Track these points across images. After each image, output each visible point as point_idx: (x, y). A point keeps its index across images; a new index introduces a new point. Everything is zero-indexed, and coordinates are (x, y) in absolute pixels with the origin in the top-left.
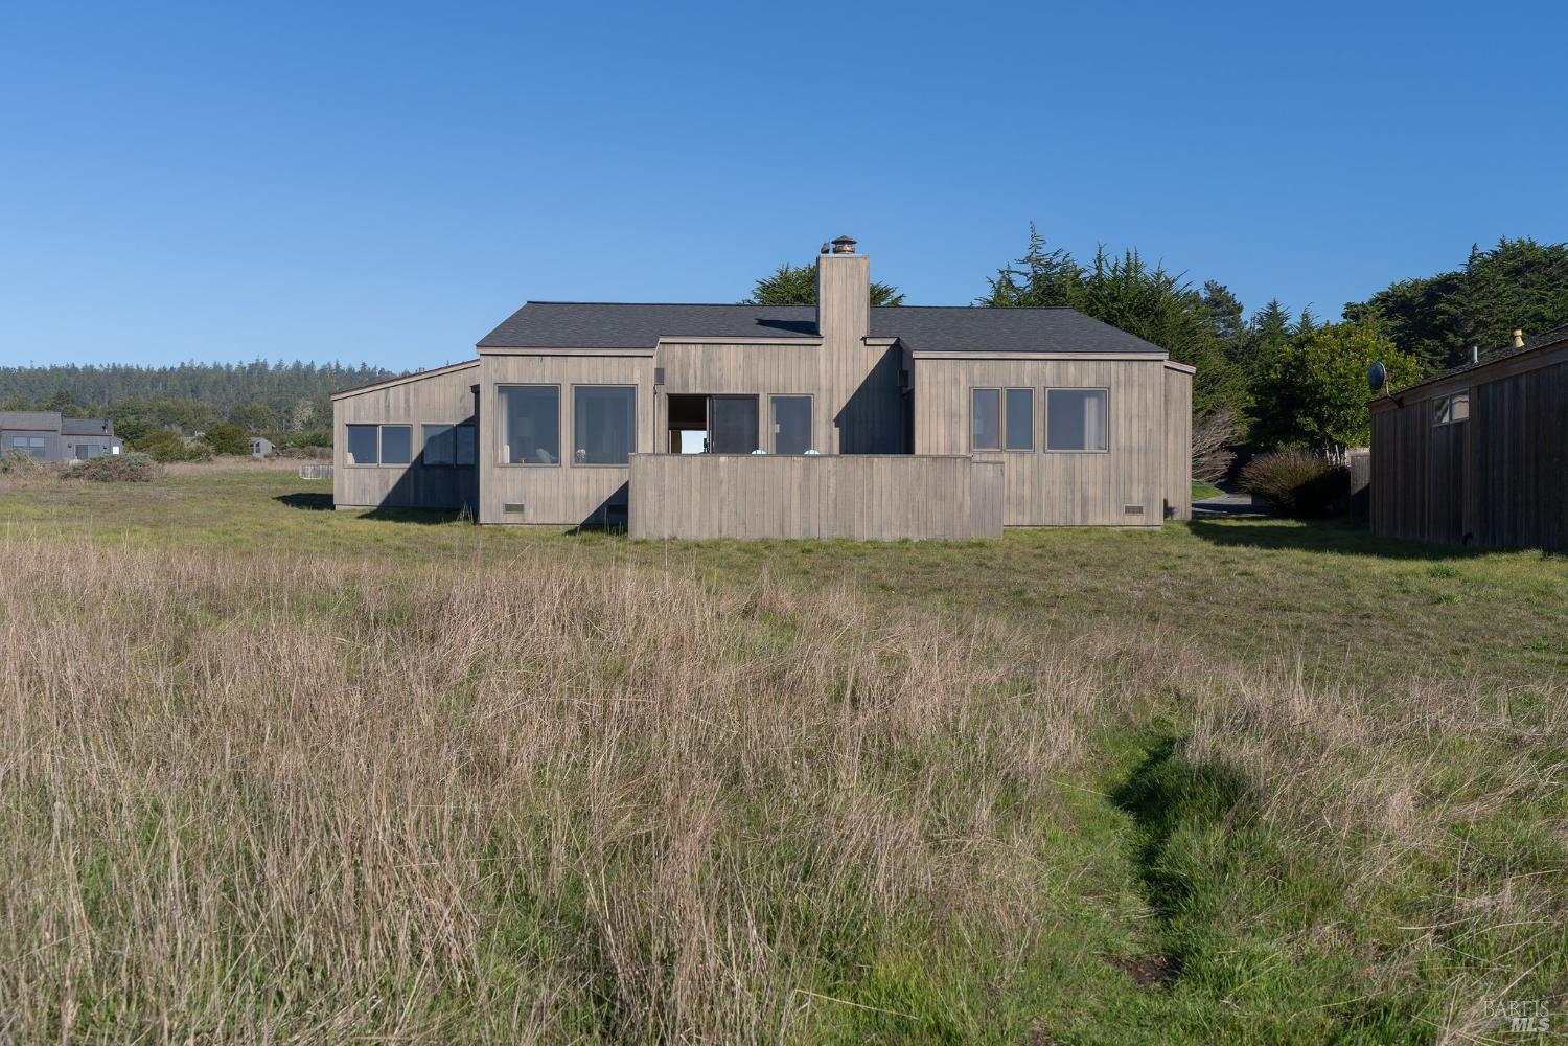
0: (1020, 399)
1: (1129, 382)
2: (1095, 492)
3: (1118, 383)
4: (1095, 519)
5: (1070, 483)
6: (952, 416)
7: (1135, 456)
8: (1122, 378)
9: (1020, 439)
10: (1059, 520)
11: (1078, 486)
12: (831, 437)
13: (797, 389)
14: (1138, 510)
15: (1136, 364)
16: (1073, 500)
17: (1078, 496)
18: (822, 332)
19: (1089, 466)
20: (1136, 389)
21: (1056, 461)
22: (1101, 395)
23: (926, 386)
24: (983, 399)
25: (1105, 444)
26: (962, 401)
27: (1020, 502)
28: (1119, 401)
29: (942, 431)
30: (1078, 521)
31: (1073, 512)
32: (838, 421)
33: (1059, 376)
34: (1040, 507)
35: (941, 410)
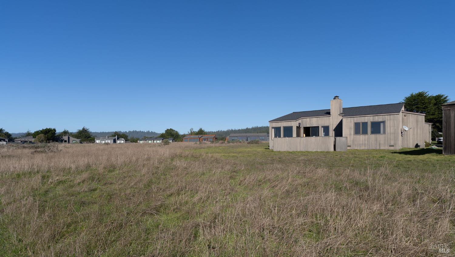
0: (365, 124)
1: (390, 119)
2: (382, 142)
3: (387, 120)
4: (382, 148)
5: (377, 140)
6: (350, 128)
7: (392, 135)
8: (388, 119)
9: (365, 132)
10: (374, 148)
11: (378, 141)
12: (333, 133)
13: (326, 125)
14: (393, 146)
15: (392, 115)
16: (377, 144)
17: (378, 143)
18: (331, 114)
19: (380, 137)
20: (392, 120)
21: (373, 136)
22: (384, 122)
23: (345, 123)
24: (357, 125)
25: (384, 133)
26: (352, 125)
27: (365, 145)
28: (388, 124)
29: (348, 131)
30: (378, 148)
31: (377, 146)
32: (334, 130)
33: (373, 119)
34: (369, 146)
35: (348, 128)
